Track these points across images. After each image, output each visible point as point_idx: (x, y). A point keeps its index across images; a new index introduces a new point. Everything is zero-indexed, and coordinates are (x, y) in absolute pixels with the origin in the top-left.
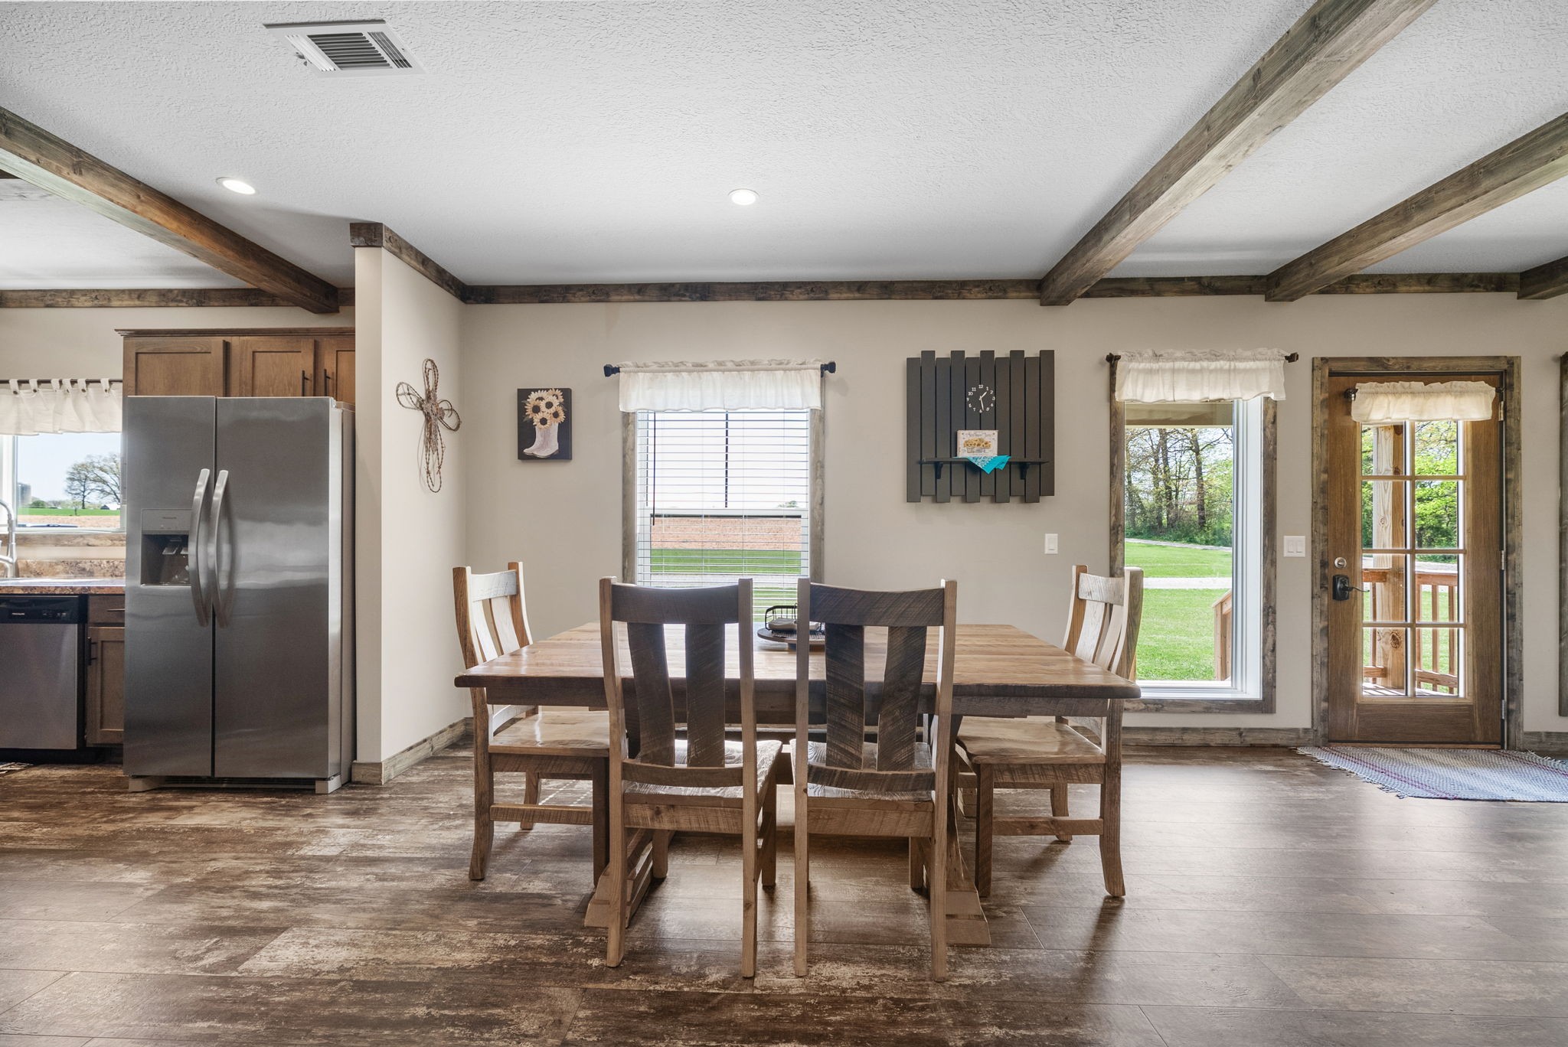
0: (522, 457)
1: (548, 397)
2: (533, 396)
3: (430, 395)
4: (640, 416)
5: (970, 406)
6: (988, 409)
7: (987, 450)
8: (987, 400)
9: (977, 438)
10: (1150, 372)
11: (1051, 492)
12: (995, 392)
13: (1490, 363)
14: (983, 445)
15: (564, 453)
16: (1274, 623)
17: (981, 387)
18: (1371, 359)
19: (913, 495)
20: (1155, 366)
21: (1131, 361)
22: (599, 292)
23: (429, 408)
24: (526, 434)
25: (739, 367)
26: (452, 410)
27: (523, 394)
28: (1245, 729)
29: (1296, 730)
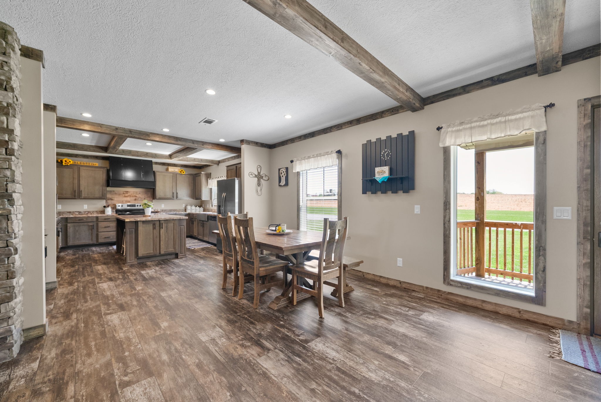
0: (280, 186)
1: (283, 170)
2: (281, 170)
3: (259, 173)
4: (301, 173)
5: (382, 158)
6: (388, 158)
7: (385, 174)
8: (387, 155)
9: (381, 170)
10: (458, 131)
11: (413, 188)
12: (391, 152)
14: (383, 172)
15: (287, 184)
17: (386, 150)
19: (364, 192)
20: (461, 128)
21: (448, 128)
24: (280, 180)
25: (317, 156)
26: (266, 176)
27: (279, 170)
28: (523, 310)
29: (562, 321)
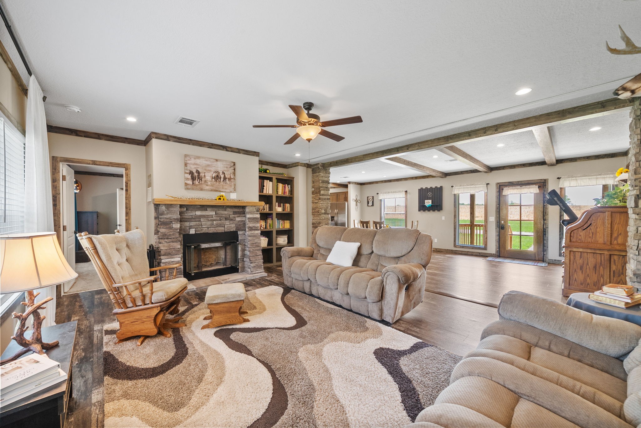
1: (371, 198)
3: (357, 199)
4: (382, 200)
5: (428, 196)
6: (431, 196)
10: (459, 188)
11: (442, 210)
12: (432, 194)
13: (540, 181)
14: (429, 202)
15: (373, 205)
16: (487, 233)
17: (430, 193)
18: (509, 182)
19: (419, 210)
20: (460, 187)
21: (456, 186)
22: (377, 182)
23: (356, 201)
24: (368, 203)
25: (394, 192)
26: (359, 201)
27: (368, 197)
28: (480, 252)
29: (491, 254)
